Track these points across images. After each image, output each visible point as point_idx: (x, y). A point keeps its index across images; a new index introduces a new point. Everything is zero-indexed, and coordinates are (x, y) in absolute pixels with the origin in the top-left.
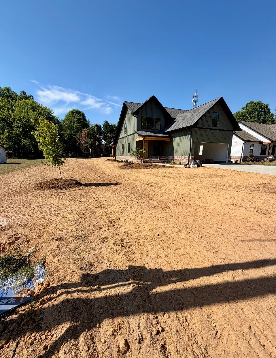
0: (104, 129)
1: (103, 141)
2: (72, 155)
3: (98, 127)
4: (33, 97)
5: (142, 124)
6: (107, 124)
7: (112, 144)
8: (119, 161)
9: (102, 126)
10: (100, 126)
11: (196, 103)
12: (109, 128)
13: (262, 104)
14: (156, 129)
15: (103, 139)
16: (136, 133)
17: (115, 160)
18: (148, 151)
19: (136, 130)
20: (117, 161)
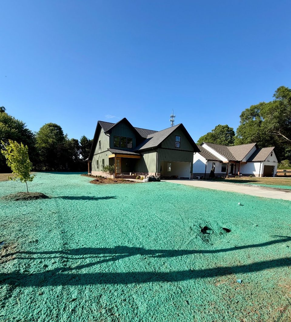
0: (81, 144)
1: (80, 156)
2: (46, 169)
3: (76, 141)
4: (4, 108)
5: (115, 143)
6: (84, 139)
7: (87, 159)
8: (94, 176)
9: (79, 141)
10: (78, 140)
11: (173, 123)
12: (87, 143)
13: (228, 128)
14: (128, 147)
15: (80, 153)
16: (108, 150)
17: (90, 175)
18: (121, 167)
19: (109, 148)
20: (92, 176)
